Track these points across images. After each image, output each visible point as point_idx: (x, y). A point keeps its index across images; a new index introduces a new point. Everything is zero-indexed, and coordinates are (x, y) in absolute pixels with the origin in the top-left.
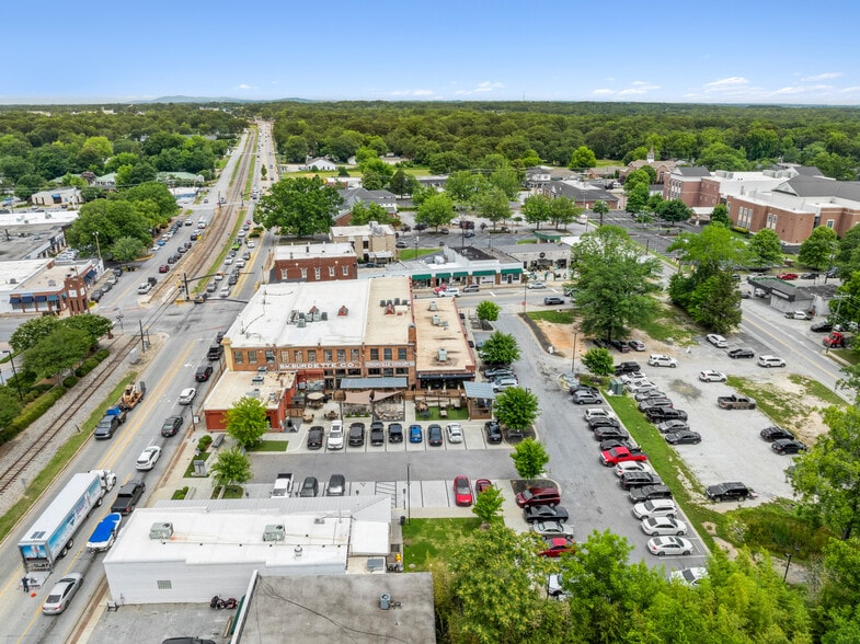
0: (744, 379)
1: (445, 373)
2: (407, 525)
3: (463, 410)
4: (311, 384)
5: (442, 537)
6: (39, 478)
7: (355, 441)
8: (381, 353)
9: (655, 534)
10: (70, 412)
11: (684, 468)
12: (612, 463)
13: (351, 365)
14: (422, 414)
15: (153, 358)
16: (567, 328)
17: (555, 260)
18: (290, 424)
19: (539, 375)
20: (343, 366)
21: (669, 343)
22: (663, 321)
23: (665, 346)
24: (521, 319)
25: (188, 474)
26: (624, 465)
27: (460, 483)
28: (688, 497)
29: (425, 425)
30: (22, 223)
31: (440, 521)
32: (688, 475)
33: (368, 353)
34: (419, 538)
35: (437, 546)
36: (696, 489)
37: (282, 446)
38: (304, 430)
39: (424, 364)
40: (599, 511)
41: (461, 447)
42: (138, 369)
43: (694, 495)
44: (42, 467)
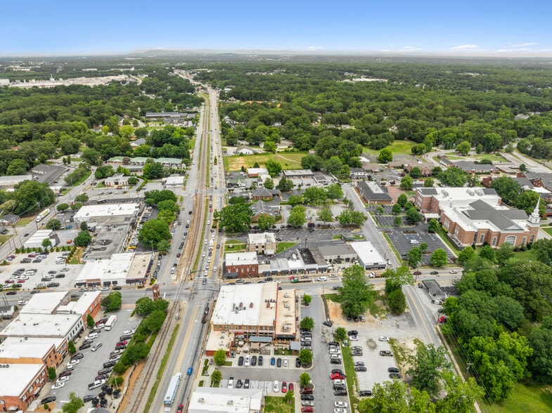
0: (396, 340)
1: (286, 335)
2: (267, 399)
3: (290, 352)
4: (240, 336)
5: (276, 403)
6: (159, 373)
7: (253, 364)
8: (264, 328)
9: (338, 407)
10: (161, 344)
11: (356, 382)
12: (333, 379)
13: (253, 331)
14: (277, 352)
15: (184, 315)
16: (339, 305)
17: (344, 258)
18: (233, 354)
19: (321, 333)
20: (250, 331)
21: (376, 317)
22: (378, 303)
23: (374, 318)
24: (321, 299)
25: (203, 375)
26: (336, 380)
27: (284, 384)
28: (353, 394)
29: (277, 357)
30: (111, 215)
31: (276, 398)
32: (356, 385)
33: (259, 328)
34: (270, 403)
35: (274, 406)
36: (357, 391)
37: (230, 364)
38: (237, 357)
39: (278, 332)
40: (324, 397)
41: (287, 368)
42: (179, 322)
43: (355, 393)
44: (159, 369)
